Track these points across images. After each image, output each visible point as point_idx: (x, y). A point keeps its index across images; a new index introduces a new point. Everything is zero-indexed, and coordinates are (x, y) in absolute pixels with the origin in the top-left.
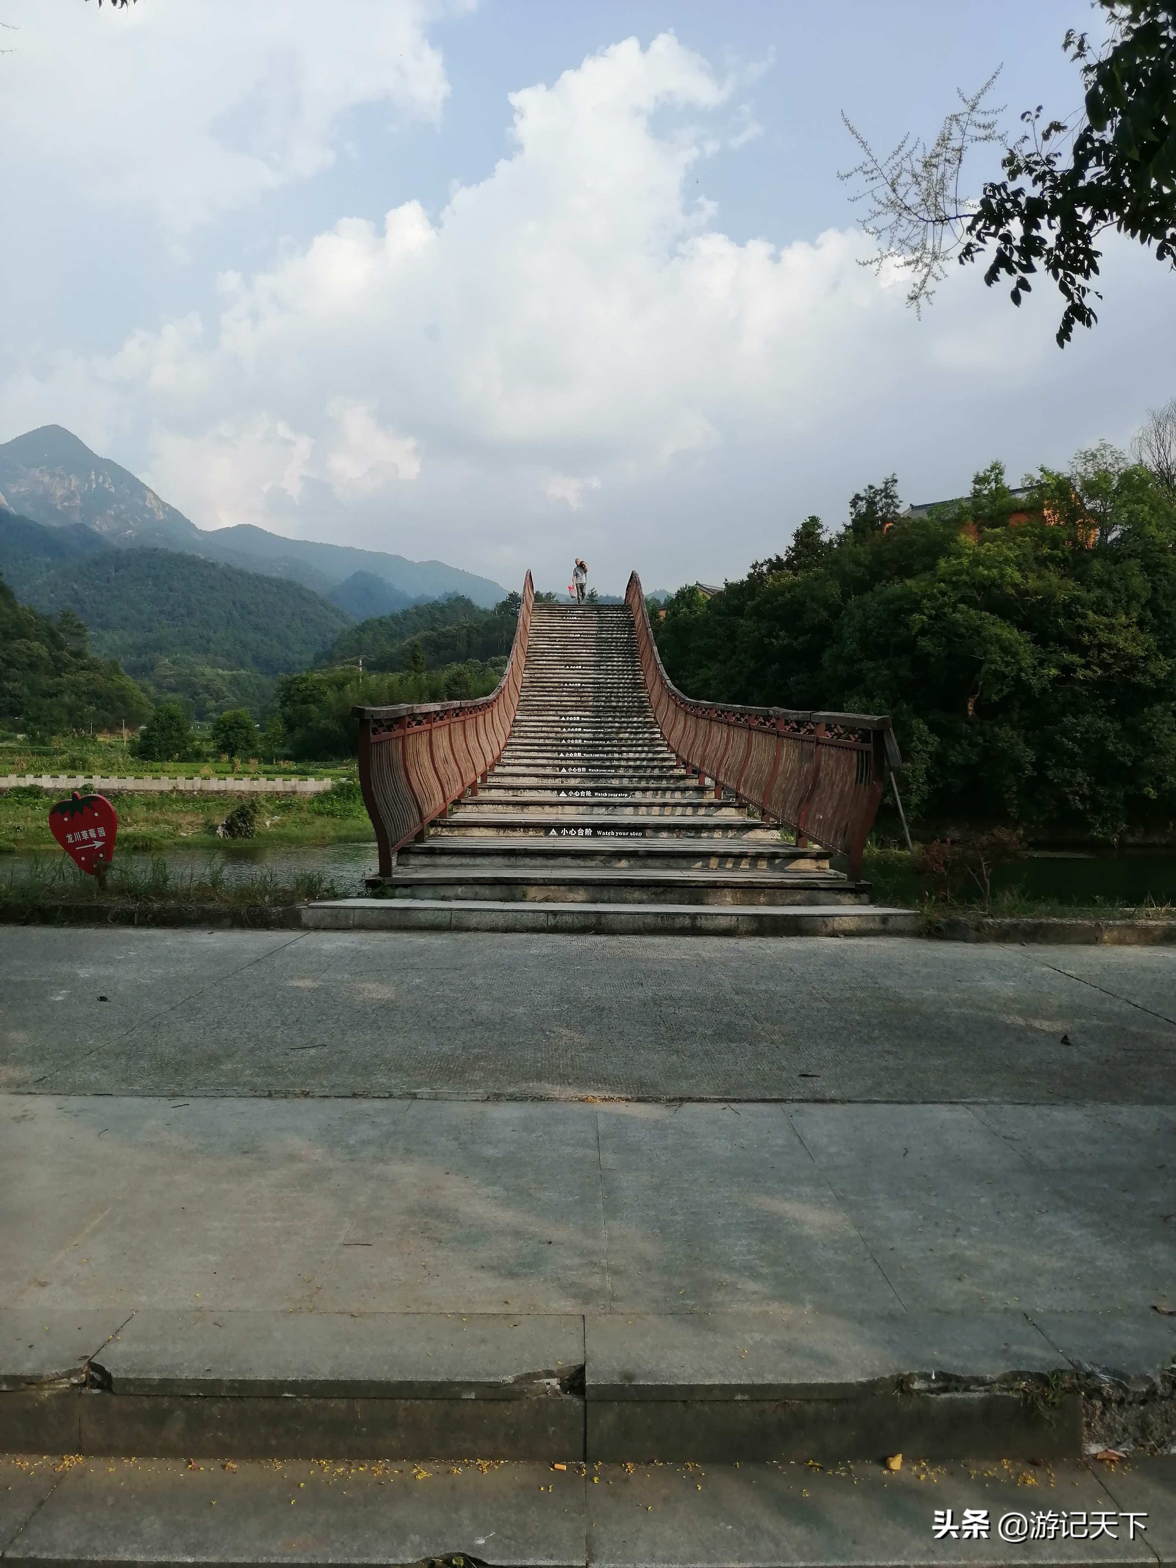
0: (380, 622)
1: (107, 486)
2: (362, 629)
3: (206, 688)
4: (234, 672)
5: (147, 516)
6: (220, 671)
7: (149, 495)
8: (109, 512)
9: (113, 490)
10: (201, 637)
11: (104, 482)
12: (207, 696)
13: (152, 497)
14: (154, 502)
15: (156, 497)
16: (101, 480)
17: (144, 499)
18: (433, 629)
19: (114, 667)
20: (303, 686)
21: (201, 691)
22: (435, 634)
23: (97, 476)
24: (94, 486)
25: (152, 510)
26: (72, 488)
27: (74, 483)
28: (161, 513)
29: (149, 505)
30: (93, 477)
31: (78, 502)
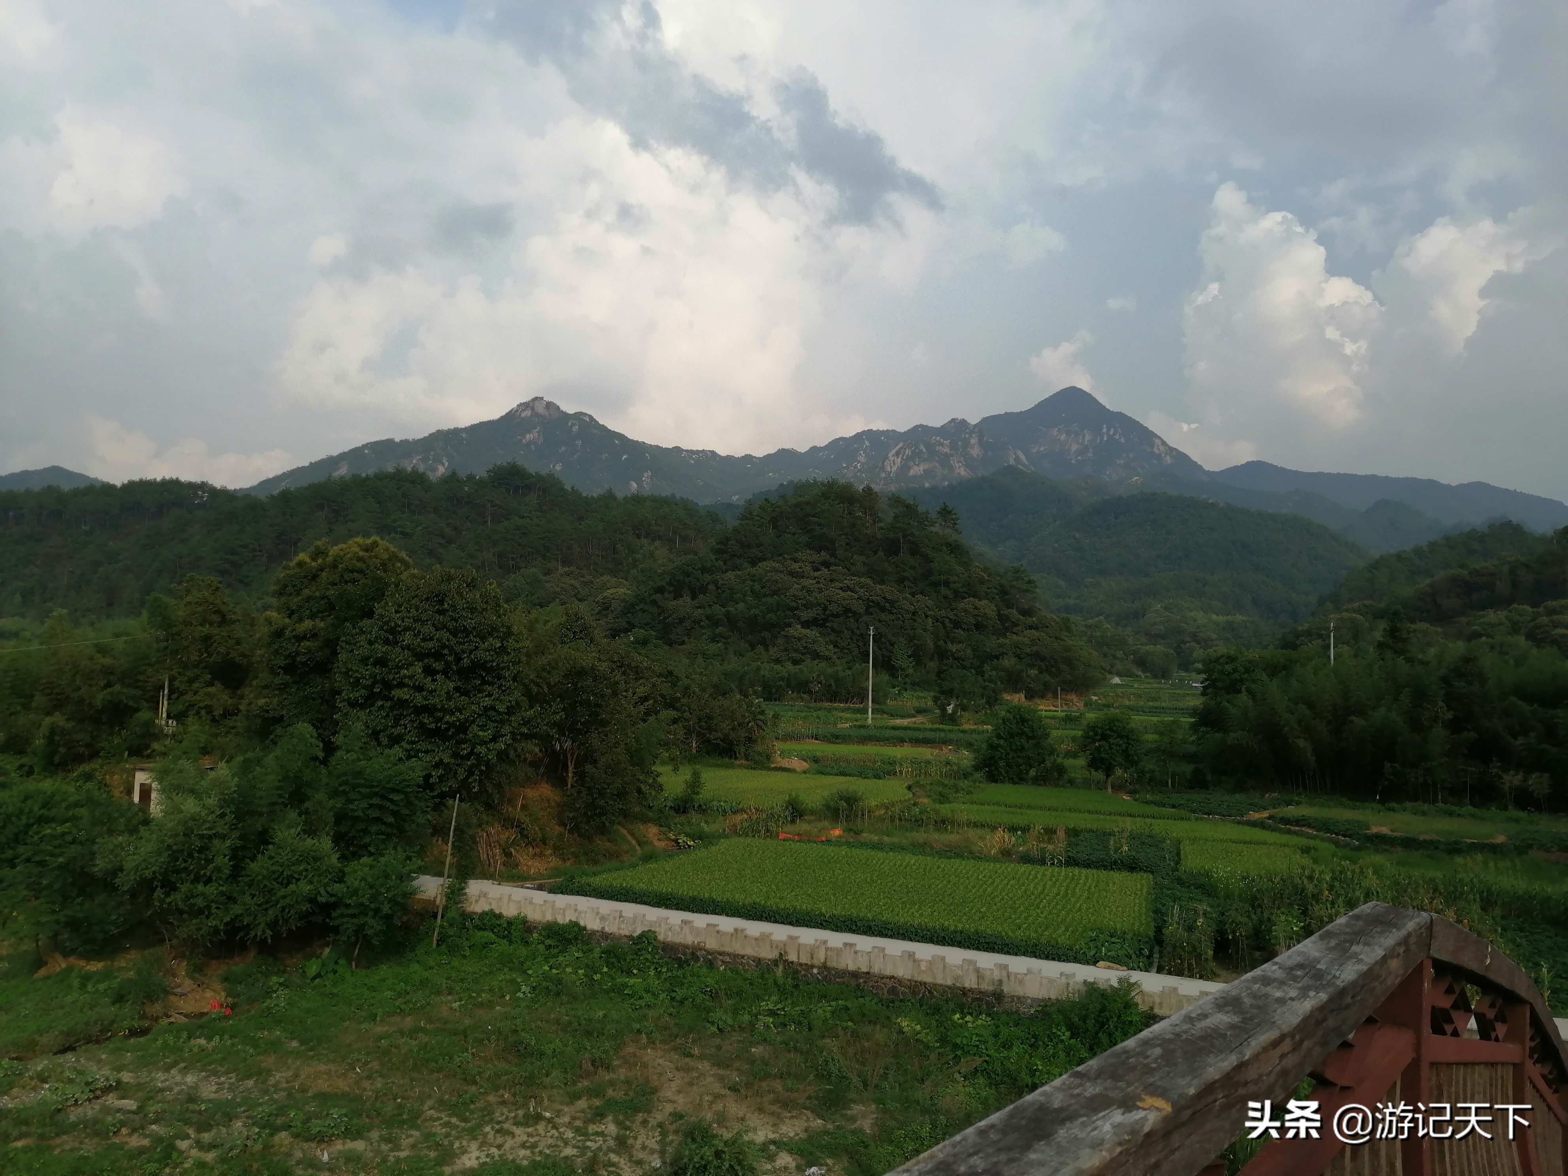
0: (1399, 557)
1: (1117, 437)
2: (1376, 565)
3: (1194, 636)
4: (1230, 618)
5: (1154, 461)
6: (1214, 617)
7: (1157, 441)
8: (1118, 462)
9: (1123, 440)
10: (1197, 580)
11: (1115, 434)
12: (1193, 644)
13: (1160, 443)
14: (1162, 448)
15: (1164, 443)
16: (1111, 432)
17: (1152, 445)
18: (1462, 566)
19: (1066, 626)
20: (1228, 668)
21: (1188, 639)
22: (1465, 572)
23: (1109, 429)
24: (1105, 439)
25: (1160, 455)
26: (1086, 443)
27: (1088, 437)
28: (1168, 458)
29: (1157, 452)
30: (1105, 430)
31: (1090, 455)
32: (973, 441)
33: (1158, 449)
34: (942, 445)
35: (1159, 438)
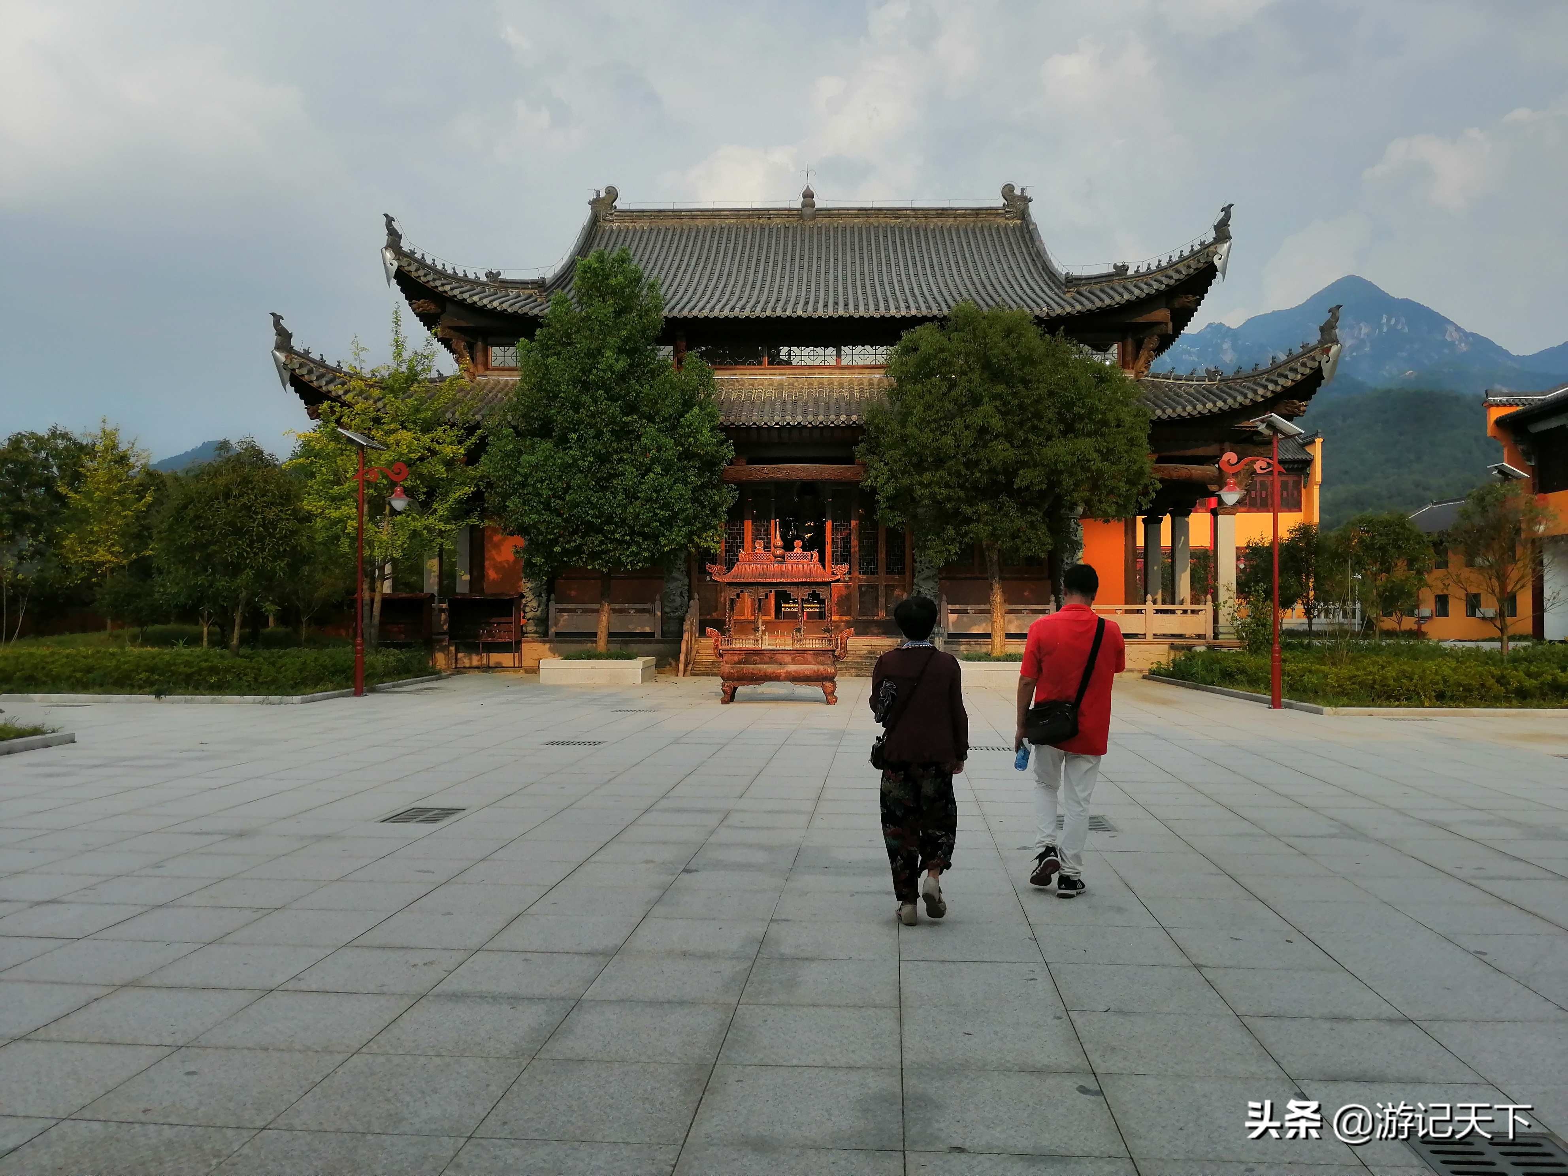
1: (1399, 327)
5: (1445, 351)
7: (1450, 327)
8: (1401, 353)
9: (1406, 330)
11: (1397, 323)
13: (1453, 329)
14: (1455, 334)
15: (1458, 329)
16: (1393, 322)
17: (1444, 332)
23: (1389, 320)
24: (1385, 330)
25: (1453, 343)
26: (1362, 336)
27: (1365, 330)
28: (1463, 345)
29: (1449, 339)
30: (1384, 320)
31: (1367, 349)
32: (1225, 346)
33: (1451, 336)
34: (1189, 353)
35: (1452, 323)
